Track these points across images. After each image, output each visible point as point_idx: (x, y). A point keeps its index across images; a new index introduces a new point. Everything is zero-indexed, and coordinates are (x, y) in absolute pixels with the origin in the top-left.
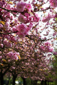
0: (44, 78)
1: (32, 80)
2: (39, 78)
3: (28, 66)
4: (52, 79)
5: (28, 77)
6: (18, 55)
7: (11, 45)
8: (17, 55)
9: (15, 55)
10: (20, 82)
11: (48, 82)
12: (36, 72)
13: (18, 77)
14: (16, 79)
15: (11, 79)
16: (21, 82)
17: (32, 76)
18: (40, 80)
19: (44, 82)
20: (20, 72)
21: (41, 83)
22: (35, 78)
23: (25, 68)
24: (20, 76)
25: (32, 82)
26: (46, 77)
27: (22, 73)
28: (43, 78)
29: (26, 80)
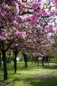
0: (46, 54)
1: (33, 56)
2: (41, 55)
3: (30, 43)
4: (53, 54)
5: (30, 53)
6: (25, 34)
7: (20, 27)
8: (23, 34)
9: (21, 34)
10: (20, 58)
11: (50, 58)
12: (38, 48)
13: (19, 53)
14: (17, 55)
15: (12, 56)
16: (22, 58)
17: (33, 52)
18: (42, 57)
19: (45, 59)
20: (22, 49)
21: (42, 59)
22: (36, 54)
23: (27, 44)
24: (21, 52)
25: (33, 58)
26: (47, 53)
27: (23, 49)
28: (44, 54)
29: (26, 57)
